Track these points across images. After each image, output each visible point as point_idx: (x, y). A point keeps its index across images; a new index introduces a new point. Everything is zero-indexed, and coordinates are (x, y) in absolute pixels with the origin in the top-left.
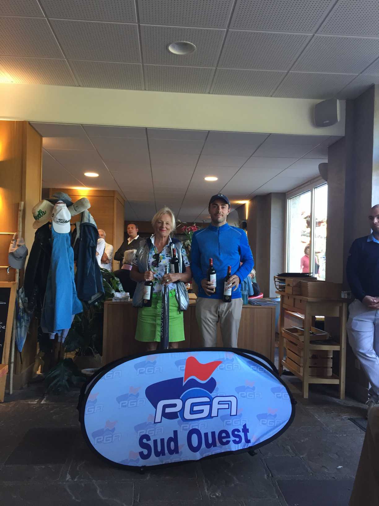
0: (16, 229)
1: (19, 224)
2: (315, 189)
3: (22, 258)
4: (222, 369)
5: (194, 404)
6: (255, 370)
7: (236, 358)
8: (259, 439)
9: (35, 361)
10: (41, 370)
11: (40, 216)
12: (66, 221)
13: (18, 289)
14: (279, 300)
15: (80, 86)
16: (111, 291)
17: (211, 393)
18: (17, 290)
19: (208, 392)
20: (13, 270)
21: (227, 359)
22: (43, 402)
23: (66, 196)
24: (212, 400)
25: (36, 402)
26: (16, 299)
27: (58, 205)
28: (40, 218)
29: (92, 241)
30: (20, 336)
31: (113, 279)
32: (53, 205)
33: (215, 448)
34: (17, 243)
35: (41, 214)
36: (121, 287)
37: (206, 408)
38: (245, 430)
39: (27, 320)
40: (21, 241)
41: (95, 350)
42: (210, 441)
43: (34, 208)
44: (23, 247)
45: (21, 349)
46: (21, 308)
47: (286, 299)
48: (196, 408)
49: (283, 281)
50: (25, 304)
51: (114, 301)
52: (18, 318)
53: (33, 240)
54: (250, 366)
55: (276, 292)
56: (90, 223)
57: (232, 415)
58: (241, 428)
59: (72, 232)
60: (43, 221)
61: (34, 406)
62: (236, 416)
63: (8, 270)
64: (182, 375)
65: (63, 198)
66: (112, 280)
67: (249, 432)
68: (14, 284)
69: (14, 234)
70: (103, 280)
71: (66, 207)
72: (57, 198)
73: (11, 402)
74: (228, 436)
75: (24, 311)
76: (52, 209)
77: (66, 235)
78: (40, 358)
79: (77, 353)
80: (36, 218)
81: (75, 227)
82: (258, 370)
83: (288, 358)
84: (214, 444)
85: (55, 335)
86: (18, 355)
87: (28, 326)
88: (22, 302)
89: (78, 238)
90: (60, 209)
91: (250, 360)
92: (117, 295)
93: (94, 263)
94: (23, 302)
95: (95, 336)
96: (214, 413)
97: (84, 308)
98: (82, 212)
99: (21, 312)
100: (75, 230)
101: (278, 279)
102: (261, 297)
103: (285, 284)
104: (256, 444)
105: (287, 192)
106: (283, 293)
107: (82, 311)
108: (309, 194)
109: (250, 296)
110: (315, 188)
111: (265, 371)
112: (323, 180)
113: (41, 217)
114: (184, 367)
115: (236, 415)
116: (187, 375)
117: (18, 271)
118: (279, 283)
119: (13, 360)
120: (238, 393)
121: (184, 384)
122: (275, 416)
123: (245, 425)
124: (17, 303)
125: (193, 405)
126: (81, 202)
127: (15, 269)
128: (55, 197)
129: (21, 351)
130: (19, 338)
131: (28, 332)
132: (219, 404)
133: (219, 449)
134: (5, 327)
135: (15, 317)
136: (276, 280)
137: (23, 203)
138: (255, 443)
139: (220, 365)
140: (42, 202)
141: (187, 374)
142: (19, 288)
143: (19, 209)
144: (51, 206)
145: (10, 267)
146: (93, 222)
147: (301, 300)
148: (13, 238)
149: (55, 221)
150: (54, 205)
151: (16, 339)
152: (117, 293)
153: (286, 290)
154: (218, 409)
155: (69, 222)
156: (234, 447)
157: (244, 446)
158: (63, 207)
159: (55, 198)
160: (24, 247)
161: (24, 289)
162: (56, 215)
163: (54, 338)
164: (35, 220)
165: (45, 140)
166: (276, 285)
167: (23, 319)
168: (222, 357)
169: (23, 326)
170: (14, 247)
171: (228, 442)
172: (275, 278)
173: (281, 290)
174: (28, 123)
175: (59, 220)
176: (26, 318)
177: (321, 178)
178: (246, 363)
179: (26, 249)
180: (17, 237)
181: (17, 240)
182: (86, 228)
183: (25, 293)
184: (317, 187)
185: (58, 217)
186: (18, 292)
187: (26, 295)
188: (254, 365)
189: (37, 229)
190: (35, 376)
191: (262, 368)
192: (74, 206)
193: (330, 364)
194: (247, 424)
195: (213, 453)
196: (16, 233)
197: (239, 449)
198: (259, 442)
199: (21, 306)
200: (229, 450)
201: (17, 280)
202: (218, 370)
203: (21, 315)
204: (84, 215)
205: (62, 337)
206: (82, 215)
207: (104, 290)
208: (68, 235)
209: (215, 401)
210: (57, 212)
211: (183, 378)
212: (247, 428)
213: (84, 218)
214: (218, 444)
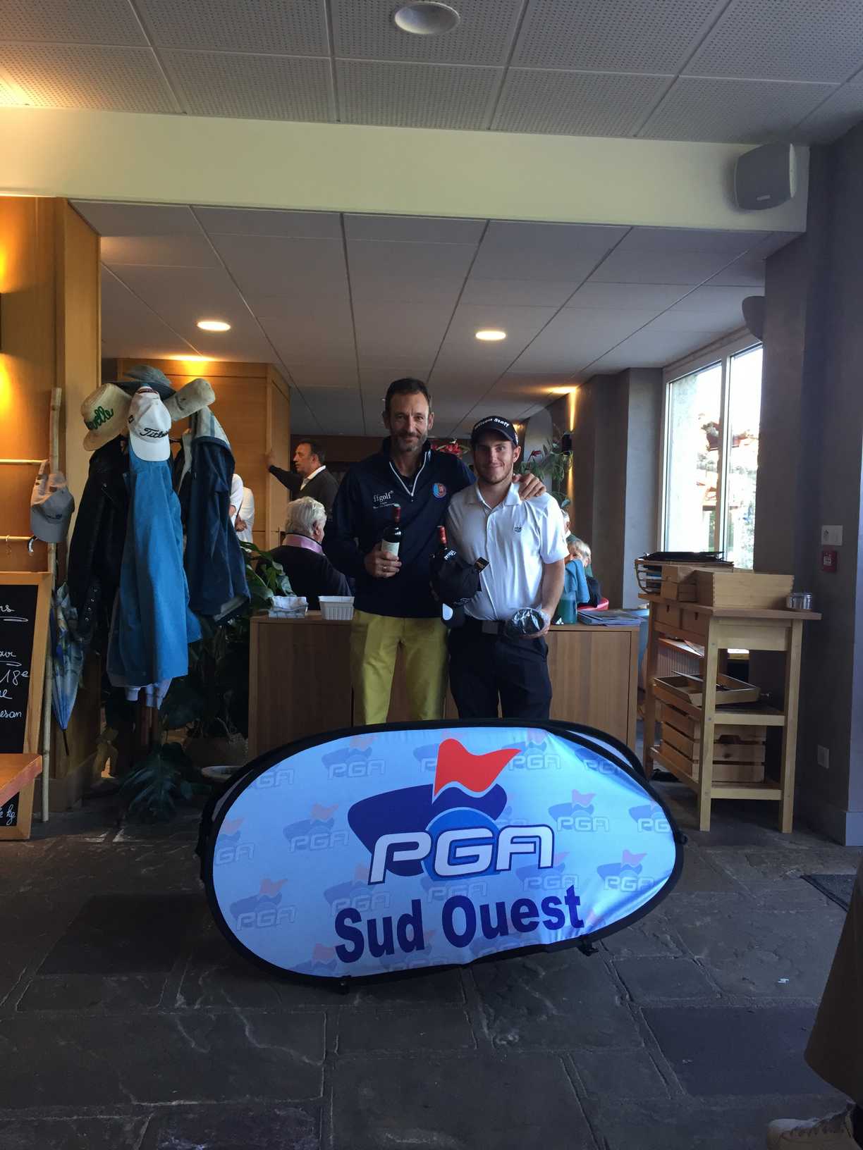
0: (45, 451)
1: (53, 439)
2: (733, 358)
3: (62, 519)
4: (521, 766)
5: (456, 844)
6: (594, 769)
7: (550, 742)
8: (601, 920)
9: (97, 750)
10: (111, 768)
11: (99, 421)
12: (161, 432)
13: (54, 589)
14: (647, 613)
15: (185, 113)
16: (264, 594)
17: (495, 819)
18: (52, 590)
19: (489, 817)
20: (41, 545)
21: (531, 745)
22: (117, 839)
23: (157, 374)
24: (497, 833)
25: (103, 839)
26: (51, 610)
27: (141, 395)
28: (100, 425)
29: (219, 479)
30: (63, 692)
31: (270, 565)
32: (127, 395)
33: (505, 937)
34: (50, 484)
35: (103, 418)
36: (286, 585)
37: (485, 852)
38: (572, 900)
39: (75, 657)
40: (57, 480)
41: (231, 725)
42: (494, 923)
43: (86, 404)
44: (63, 492)
45: (66, 722)
46: (63, 631)
47: (662, 610)
48: (462, 852)
49: (657, 570)
50: (72, 621)
51: (272, 615)
52: (55, 653)
53: (86, 476)
54: (583, 761)
55: (640, 596)
56: (216, 437)
57: (541, 866)
58: (562, 895)
59: (175, 457)
60: (108, 432)
61: (99, 848)
62: (551, 869)
63: (30, 544)
64: (429, 778)
65: (153, 378)
66: (267, 569)
67: (579, 904)
69: (40, 464)
70: (247, 569)
71: (159, 401)
72: (138, 380)
73: (48, 840)
74: (533, 912)
75: (70, 637)
76: (127, 404)
77: (161, 466)
78: (109, 742)
79: (190, 732)
80: (92, 425)
81: (180, 447)
82: (601, 769)
83: (666, 742)
84: (503, 929)
85: (139, 691)
86: (60, 734)
87: (79, 672)
88: (64, 616)
89: (187, 474)
90: (148, 404)
91: (583, 747)
92: (280, 602)
93: (225, 531)
94: (68, 617)
95: (230, 693)
96: (502, 863)
98: (196, 412)
99: (64, 639)
100: (181, 453)
101: (645, 567)
102: (606, 606)
103: (660, 578)
104: (597, 929)
105: (667, 366)
106: (655, 598)
107: (200, 637)
108: (719, 369)
109: (581, 605)
110: (731, 357)
111: (616, 769)
112: (752, 336)
113: (103, 424)
114: (435, 761)
115: (552, 867)
116: (441, 780)
117: (52, 547)
118: (648, 574)
119: (47, 747)
120: (556, 820)
121: (434, 799)
122: (639, 869)
123: (572, 887)
124: (53, 621)
125: (455, 845)
126: (193, 390)
127: (46, 544)
128: (133, 377)
129: (65, 727)
130: (60, 694)
131: (81, 685)
132: (512, 842)
134: (29, 674)
135: (49, 653)
136: (641, 568)
137: (59, 391)
138: (594, 927)
139: (516, 757)
140: (103, 389)
141: (442, 777)
142: (57, 587)
143: (51, 404)
144: (123, 397)
145: (34, 538)
146: (220, 434)
147: (697, 614)
148: (40, 473)
149: (135, 433)
150: (132, 394)
151: (53, 700)
152: (278, 597)
153: (662, 589)
154: (511, 854)
155: (167, 436)
156: (547, 937)
157: (570, 934)
158: (154, 401)
159: (133, 380)
160: (65, 493)
161: (67, 588)
162: (139, 420)
163: (136, 699)
164: (88, 431)
165: (106, 244)
166: (639, 580)
167: (68, 658)
168: (519, 740)
169: (69, 672)
170: (43, 493)
171: (534, 926)
172: (637, 563)
173: (650, 591)
174: (66, 204)
175: (145, 430)
176: (73, 654)
177: (747, 330)
178: (573, 752)
179: (70, 498)
180: (48, 468)
181: (48, 478)
182: (206, 449)
183: (70, 595)
184: (737, 354)
185: (144, 423)
186: (54, 594)
187: (72, 604)
188: (592, 758)
189: (94, 451)
190: (99, 783)
191: (609, 765)
192: (176, 397)
193: (760, 755)
194: (575, 887)
195: (501, 950)
196: (45, 461)
197: (559, 940)
198: (603, 926)
199: (62, 625)
200: (537, 943)
201: (52, 569)
202: (511, 768)
203: (64, 646)
204: (201, 417)
205: (155, 695)
206: (196, 419)
207: (248, 591)
208: (167, 465)
209: (505, 837)
210: (140, 413)
211: (432, 785)
212: (576, 895)
213: (200, 426)
214: (511, 929)
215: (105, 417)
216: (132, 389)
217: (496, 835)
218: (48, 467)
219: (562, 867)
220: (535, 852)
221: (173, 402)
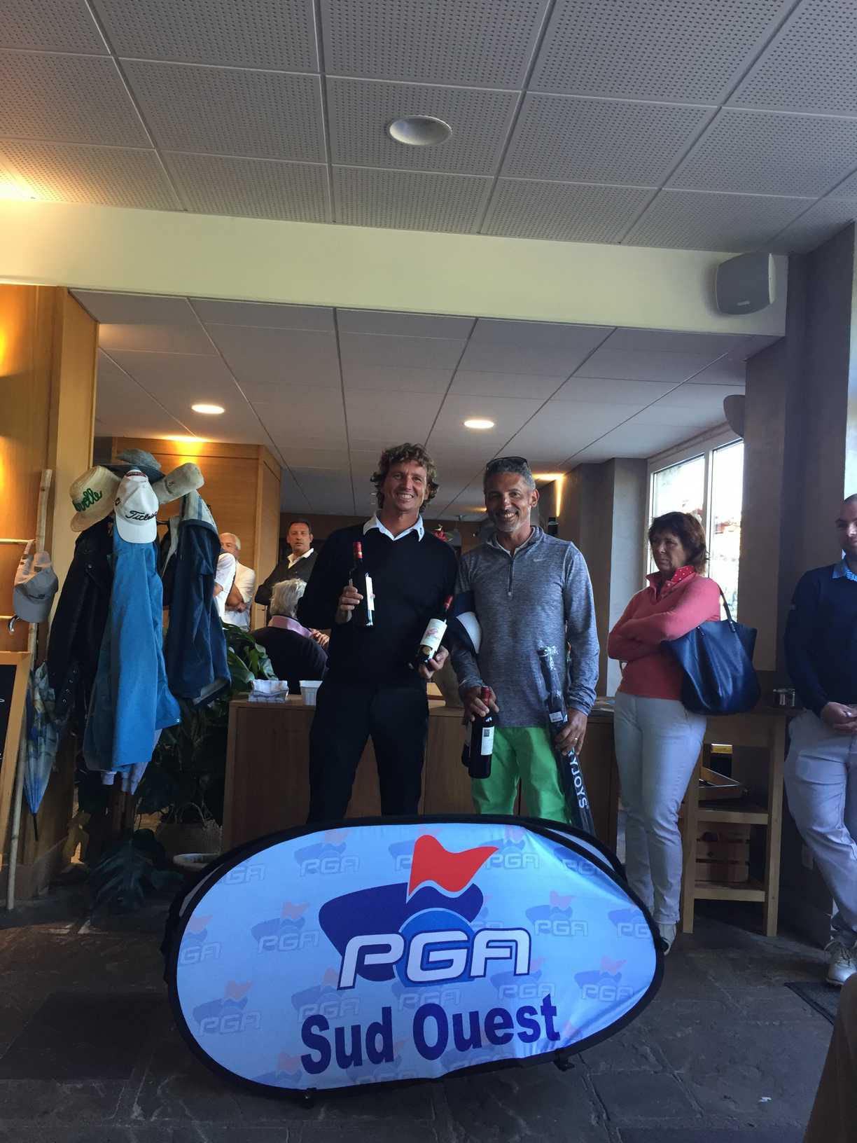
0: (32, 531)
1: (40, 521)
2: (715, 452)
3: (45, 599)
4: (498, 865)
5: (433, 947)
6: (573, 869)
7: (528, 840)
8: (578, 1032)
9: (68, 834)
10: (81, 853)
11: (87, 502)
12: (147, 515)
13: (32, 669)
15: (186, 210)
16: (245, 677)
17: (471, 921)
18: (31, 671)
19: (464, 919)
20: (22, 624)
21: (509, 843)
22: (83, 931)
23: (148, 459)
24: (472, 936)
25: (68, 930)
26: (28, 692)
27: (130, 478)
28: (88, 506)
29: (204, 561)
30: (35, 774)
31: (252, 647)
33: (478, 1050)
34: (35, 564)
35: (91, 499)
36: (268, 668)
37: (459, 956)
38: (549, 1010)
39: (52, 740)
40: (42, 560)
41: (207, 811)
42: (467, 1034)
44: (47, 572)
45: (37, 806)
46: (39, 712)
48: (435, 956)
50: (49, 702)
51: (251, 699)
52: (30, 734)
54: (561, 861)
56: (203, 520)
57: (517, 973)
58: (537, 1005)
59: (161, 540)
60: (95, 514)
61: (63, 940)
62: (526, 977)
63: (11, 623)
64: (404, 876)
65: (143, 462)
66: (250, 650)
67: (555, 1015)
68: (24, 656)
69: (25, 545)
70: (228, 651)
71: (147, 484)
72: (128, 464)
73: (12, 929)
74: (508, 1023)
75: (47, 718)
76: (116, 487)
77: (146, 548)
78: (81, 827)
79: (164, 818)
80: (80, 507)
81: (167, 530)
82: (581, 872)
84: (475, 1041)
85: (115, 776)
86: (30, 818)
87: (53, 754)
88: (42, 699)
89: (173, 556)
90: (134, 488)
91: (562, 846)
92: (261, 686)
93: (208, 612)
94: (45, 698)
95: (206, 778)
96: (477, 969)
97: (183, 715)
98: (185, 496)
99: (40, 721)
100: (168, 537)
104: (574, 1041)
105: (652, 457)
107: (178, 721)
110: (713, 451)
111: (596, 871)
112: (732, 433)
113: (91, 505)
114: (410, 858)
115: (528, 974)
116: (415, 879)
117: (33, 626)
119: (16, 831)
120: (533, 923)
121: (408, 898)
122: (618, 977)
123: (549, 995)
124: (30, 702)
125: (428, 948)
126: (183, 474)
127: (27, 624)
128: (124, 460)
129: (36, 812)
130: (33, 778)
131: (54, 767)
132: (488, 947)
133: (485, 1054)
134: (2, 756)
135: (24, 733)
137: (49, 472)
138: (570, 1039)
139: (493, 856)
141: (417, 876)
142: (36, 667)
143: (41, 486)
144: (113, 480)
145: (16, 617)
146: (208, 518)
148: (26, 552)
149: (121, 516)
150: (122, 477)
151: (25, 783)
152: (259, 680)
154: (486, 959)
155: (154, 519)
156: (521, 1050)
157: (546, 1047)
158: (141, 485)
159: (123, 463)
160: (50, 572)
161: (46, 669)
162: (126, 499)
163: (113, 783)
164: (75, 512)
165: (104, 331)
167: (43, 739)
168: (496, 837)
169: (43, 754)
170: (27, 573)
171: (508, 1038)
174: (66, 291)
175: (131, 512)
176: (49, 735)
177: (728, 427)
178: (552, 851)
179: (55, 577)
181: (33, 559)
182: (192, 532)
184: (719, 448)
185: (130, 506)
186: (32, 675)
188: (572, 858)
189: (80, 533)
190: (68, 869)
191: (589, 865)
192: (166, 481)
193: (742, 854)
194: (551, 996)
195: (473, 1063)
196: (32, 541)
197: (534, 1053)
198: (578, 1039)
199: (39, 706)
200: (510, 1056)
201: (32, 649)
202: (488, 866)
203: (39, 728)
204: (189, 502)
205: (130, 780)
206: (185, 501)
207: (229, 674)
208: (152, 547)
209: (481, 940)
210: (127, 495)
211: (407, 883)
212: (553, 1005)
213: (188, 509)
214: (485, 1040)
215: (94, 499)
216: (122, 472)
217: (471, 938)
218: (33, 548)
219: (539, 974)
220: (511, 958)
221: (162, 486)
